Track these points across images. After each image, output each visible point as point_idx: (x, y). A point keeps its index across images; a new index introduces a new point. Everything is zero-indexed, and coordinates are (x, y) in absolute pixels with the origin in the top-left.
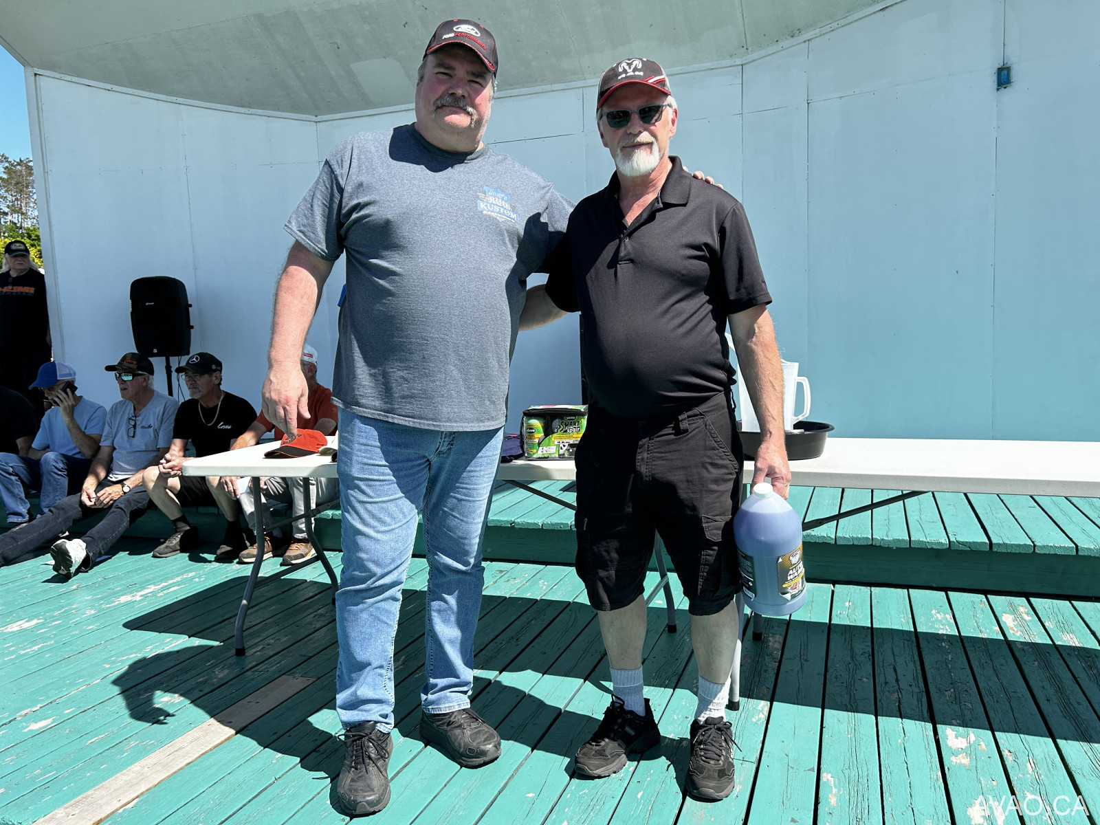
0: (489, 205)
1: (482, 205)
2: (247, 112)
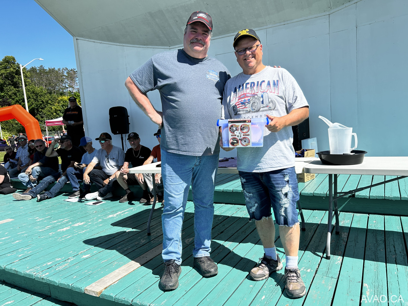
0: (210, 76)
1: (208, 76)
2: (146, 47)
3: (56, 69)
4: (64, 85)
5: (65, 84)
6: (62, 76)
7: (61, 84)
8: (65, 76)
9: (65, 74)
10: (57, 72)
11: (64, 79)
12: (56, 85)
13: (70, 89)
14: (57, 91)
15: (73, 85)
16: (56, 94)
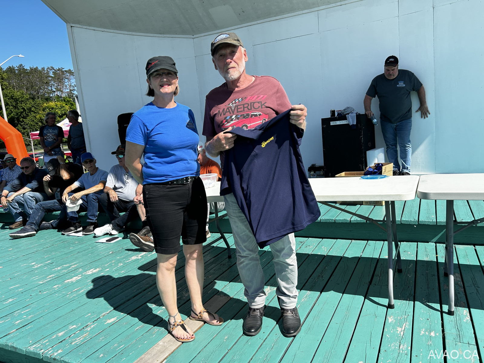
2: (162, 36)
3: (40, 68)
4: (50, 88)
6: (47, 77)
7: (46, 87)
8: (51, 77)
9: (51, 74)
10: (40, 72)
11: (49, 80)
14: (42, 96)
15: (61, 88)
16: (41, 99)
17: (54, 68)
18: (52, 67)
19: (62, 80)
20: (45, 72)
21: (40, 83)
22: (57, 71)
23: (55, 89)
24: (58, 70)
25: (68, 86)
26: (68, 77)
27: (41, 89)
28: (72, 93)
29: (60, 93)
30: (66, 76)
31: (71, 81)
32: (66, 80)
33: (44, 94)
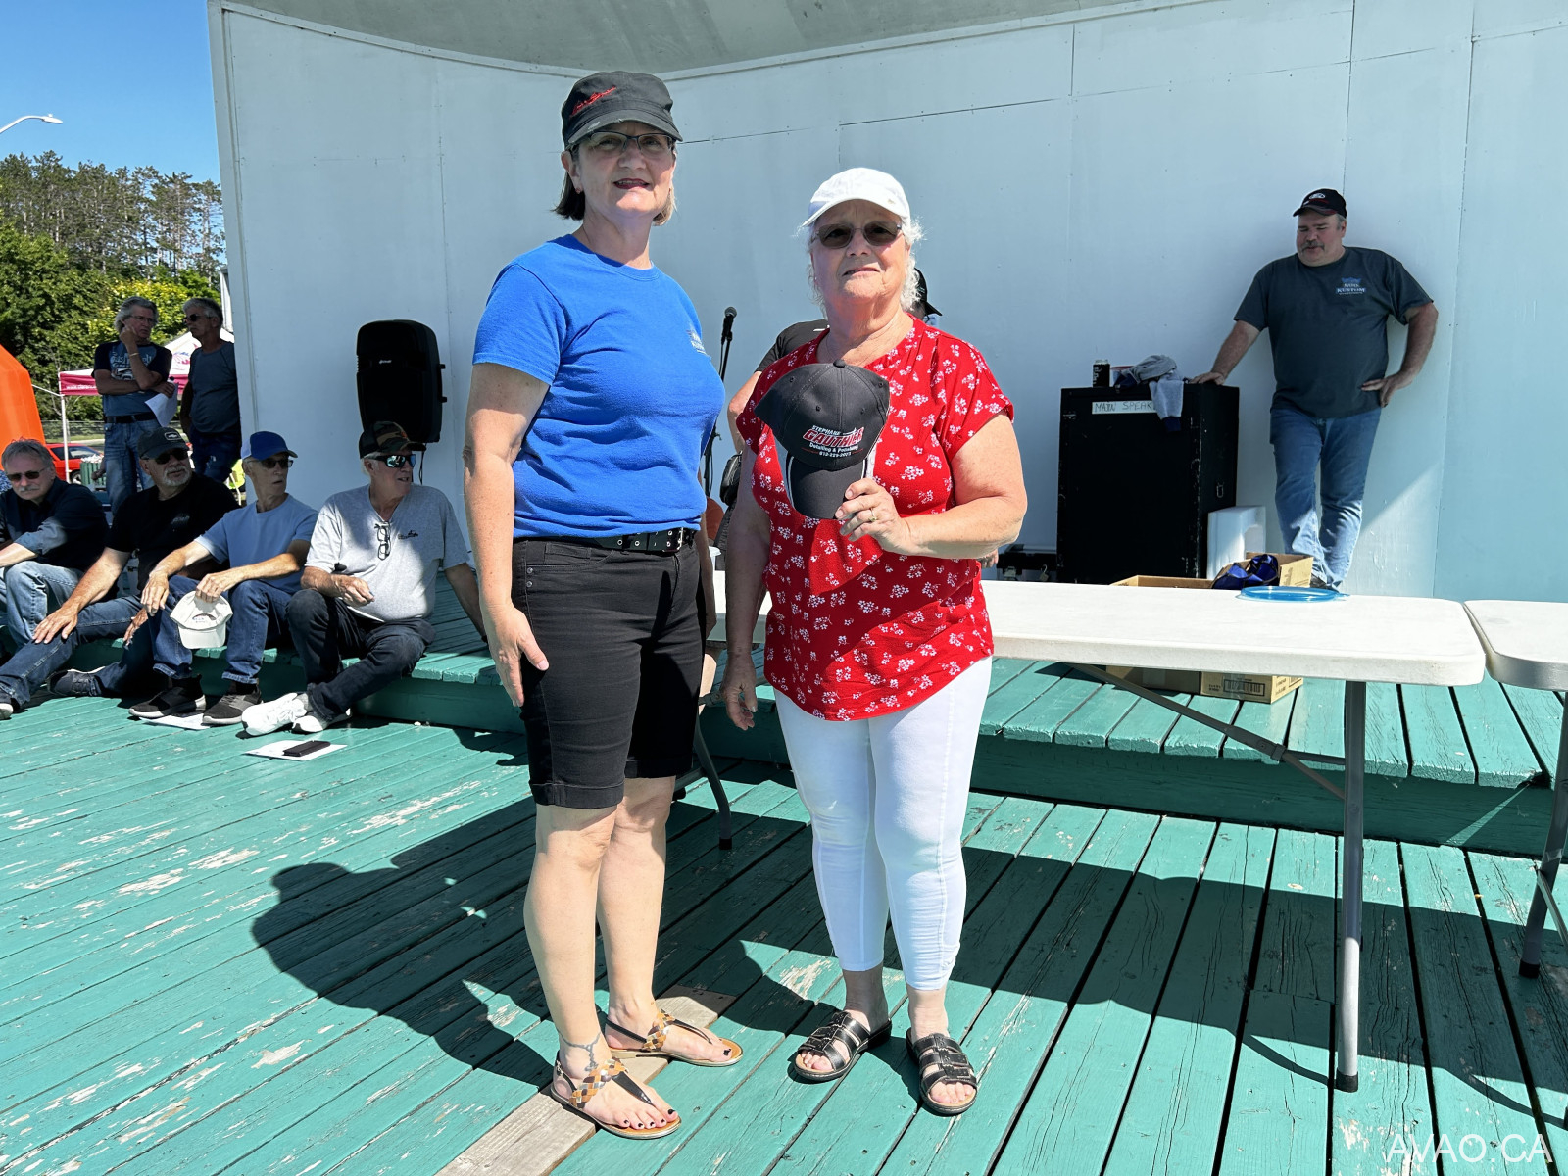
3: (111, 170)
4: (140, 238)
5: (145, 233)
6: (132, 202)
7: (127, 231)
8: (147, 201)
9: (147, 192)
10: (113, 182)
11: (140, 212)
12: (107, 234)
13: (167, 256)
14: (110, 260)
15: (176, 241)
16: (107, 271)
17: (157, 173)
18: (151, 169)
19: (183, 213)
20: (129, 183)
21: (108, 220)
22: (166, 184)
23: (157, 241)
24: (172, 181)
25: (202, 236)
26: (202, 207)
27: (111, 237)
28: (211, 258)
29: (173, 255)
30: (195, 202)
31: (210, 218)
32: (196, 216)
33: (120, 254)
